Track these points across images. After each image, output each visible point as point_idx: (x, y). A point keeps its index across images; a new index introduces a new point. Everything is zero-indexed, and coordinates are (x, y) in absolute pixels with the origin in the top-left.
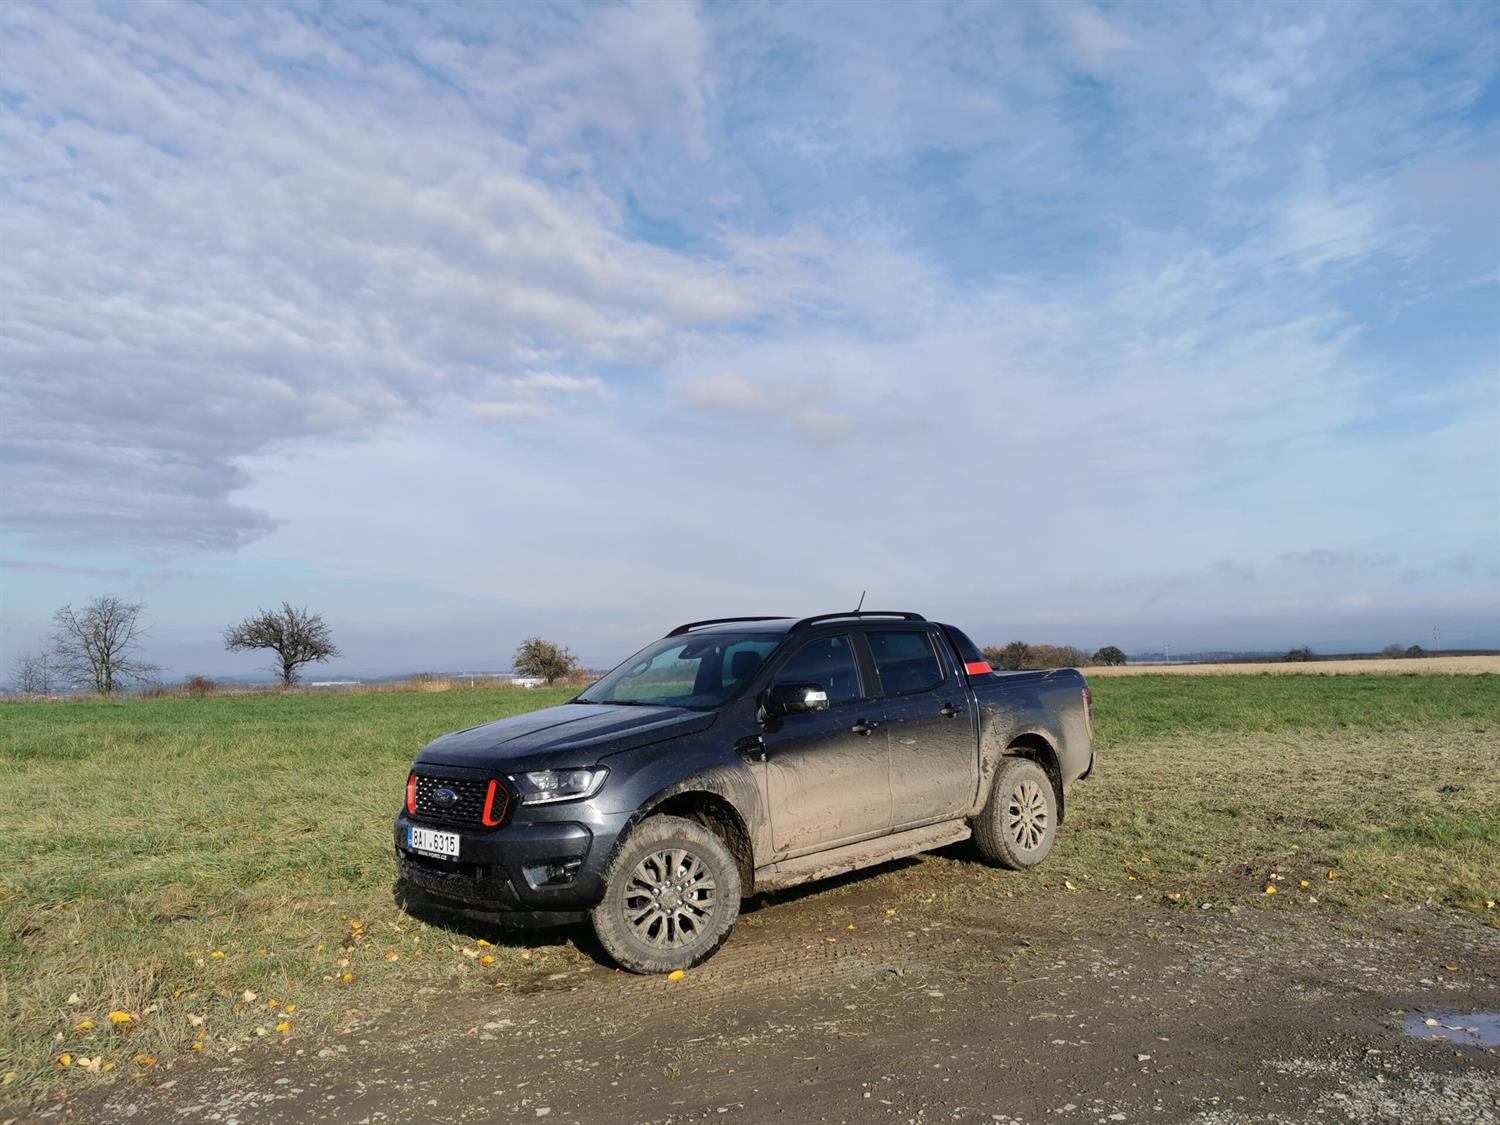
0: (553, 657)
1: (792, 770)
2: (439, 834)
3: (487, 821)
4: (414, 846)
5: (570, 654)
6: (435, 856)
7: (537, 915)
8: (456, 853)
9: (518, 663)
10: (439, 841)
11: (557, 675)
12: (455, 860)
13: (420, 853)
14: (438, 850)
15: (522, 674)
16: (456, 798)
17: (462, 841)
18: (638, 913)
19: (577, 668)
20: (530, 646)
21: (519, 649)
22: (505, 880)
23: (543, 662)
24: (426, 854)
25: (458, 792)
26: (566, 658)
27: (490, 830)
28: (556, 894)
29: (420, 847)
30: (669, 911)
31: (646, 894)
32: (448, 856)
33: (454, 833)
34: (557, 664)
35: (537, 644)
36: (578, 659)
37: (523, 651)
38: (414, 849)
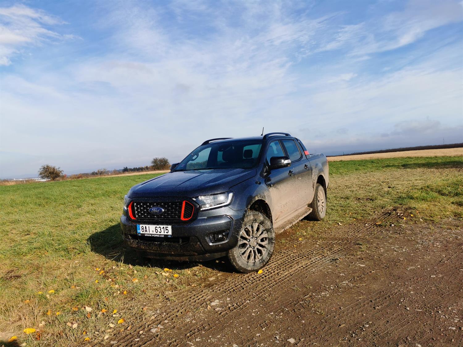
0: (54, 171)
1: (278, 190)
2: (158, 226)
3: (182, 218)
4: (141, 232)
5: (60, 169)
6: (156, 236)
7: (208, 255)
8: (170, 233)
9: (41, 174)
10: (159, 229)
11: (56, 177)
12: (169, 236)
13: (146, 235)
14: (158, 233)
15: (43, 178)
16: (163, 210)
17: (172, 228)
18: (243, 250)
19: (64, 174)
20: (45, 167)
21: (41, 169)
22: (197, 242)
23: (50, 173)
24: (150, 235)
25: (164, 208)
26: (59, 171)
27: (185, 222)
28: (220, 246)
29: (146, 233)
30: (253, 248)
31: (245, 241)
32: (165, 235)
33: (168, 225)
34: (55, 173)
35: (47, 166)
36: (63, 171)
37: (42, 169)
38: (141, 234)
